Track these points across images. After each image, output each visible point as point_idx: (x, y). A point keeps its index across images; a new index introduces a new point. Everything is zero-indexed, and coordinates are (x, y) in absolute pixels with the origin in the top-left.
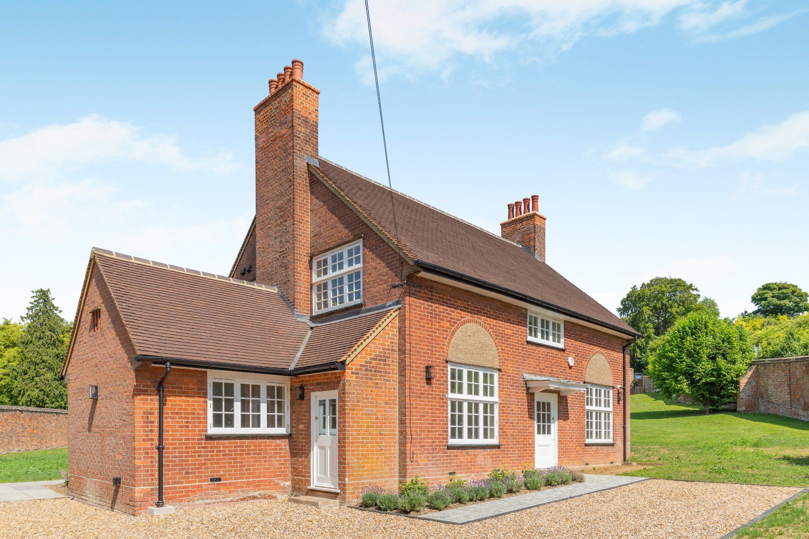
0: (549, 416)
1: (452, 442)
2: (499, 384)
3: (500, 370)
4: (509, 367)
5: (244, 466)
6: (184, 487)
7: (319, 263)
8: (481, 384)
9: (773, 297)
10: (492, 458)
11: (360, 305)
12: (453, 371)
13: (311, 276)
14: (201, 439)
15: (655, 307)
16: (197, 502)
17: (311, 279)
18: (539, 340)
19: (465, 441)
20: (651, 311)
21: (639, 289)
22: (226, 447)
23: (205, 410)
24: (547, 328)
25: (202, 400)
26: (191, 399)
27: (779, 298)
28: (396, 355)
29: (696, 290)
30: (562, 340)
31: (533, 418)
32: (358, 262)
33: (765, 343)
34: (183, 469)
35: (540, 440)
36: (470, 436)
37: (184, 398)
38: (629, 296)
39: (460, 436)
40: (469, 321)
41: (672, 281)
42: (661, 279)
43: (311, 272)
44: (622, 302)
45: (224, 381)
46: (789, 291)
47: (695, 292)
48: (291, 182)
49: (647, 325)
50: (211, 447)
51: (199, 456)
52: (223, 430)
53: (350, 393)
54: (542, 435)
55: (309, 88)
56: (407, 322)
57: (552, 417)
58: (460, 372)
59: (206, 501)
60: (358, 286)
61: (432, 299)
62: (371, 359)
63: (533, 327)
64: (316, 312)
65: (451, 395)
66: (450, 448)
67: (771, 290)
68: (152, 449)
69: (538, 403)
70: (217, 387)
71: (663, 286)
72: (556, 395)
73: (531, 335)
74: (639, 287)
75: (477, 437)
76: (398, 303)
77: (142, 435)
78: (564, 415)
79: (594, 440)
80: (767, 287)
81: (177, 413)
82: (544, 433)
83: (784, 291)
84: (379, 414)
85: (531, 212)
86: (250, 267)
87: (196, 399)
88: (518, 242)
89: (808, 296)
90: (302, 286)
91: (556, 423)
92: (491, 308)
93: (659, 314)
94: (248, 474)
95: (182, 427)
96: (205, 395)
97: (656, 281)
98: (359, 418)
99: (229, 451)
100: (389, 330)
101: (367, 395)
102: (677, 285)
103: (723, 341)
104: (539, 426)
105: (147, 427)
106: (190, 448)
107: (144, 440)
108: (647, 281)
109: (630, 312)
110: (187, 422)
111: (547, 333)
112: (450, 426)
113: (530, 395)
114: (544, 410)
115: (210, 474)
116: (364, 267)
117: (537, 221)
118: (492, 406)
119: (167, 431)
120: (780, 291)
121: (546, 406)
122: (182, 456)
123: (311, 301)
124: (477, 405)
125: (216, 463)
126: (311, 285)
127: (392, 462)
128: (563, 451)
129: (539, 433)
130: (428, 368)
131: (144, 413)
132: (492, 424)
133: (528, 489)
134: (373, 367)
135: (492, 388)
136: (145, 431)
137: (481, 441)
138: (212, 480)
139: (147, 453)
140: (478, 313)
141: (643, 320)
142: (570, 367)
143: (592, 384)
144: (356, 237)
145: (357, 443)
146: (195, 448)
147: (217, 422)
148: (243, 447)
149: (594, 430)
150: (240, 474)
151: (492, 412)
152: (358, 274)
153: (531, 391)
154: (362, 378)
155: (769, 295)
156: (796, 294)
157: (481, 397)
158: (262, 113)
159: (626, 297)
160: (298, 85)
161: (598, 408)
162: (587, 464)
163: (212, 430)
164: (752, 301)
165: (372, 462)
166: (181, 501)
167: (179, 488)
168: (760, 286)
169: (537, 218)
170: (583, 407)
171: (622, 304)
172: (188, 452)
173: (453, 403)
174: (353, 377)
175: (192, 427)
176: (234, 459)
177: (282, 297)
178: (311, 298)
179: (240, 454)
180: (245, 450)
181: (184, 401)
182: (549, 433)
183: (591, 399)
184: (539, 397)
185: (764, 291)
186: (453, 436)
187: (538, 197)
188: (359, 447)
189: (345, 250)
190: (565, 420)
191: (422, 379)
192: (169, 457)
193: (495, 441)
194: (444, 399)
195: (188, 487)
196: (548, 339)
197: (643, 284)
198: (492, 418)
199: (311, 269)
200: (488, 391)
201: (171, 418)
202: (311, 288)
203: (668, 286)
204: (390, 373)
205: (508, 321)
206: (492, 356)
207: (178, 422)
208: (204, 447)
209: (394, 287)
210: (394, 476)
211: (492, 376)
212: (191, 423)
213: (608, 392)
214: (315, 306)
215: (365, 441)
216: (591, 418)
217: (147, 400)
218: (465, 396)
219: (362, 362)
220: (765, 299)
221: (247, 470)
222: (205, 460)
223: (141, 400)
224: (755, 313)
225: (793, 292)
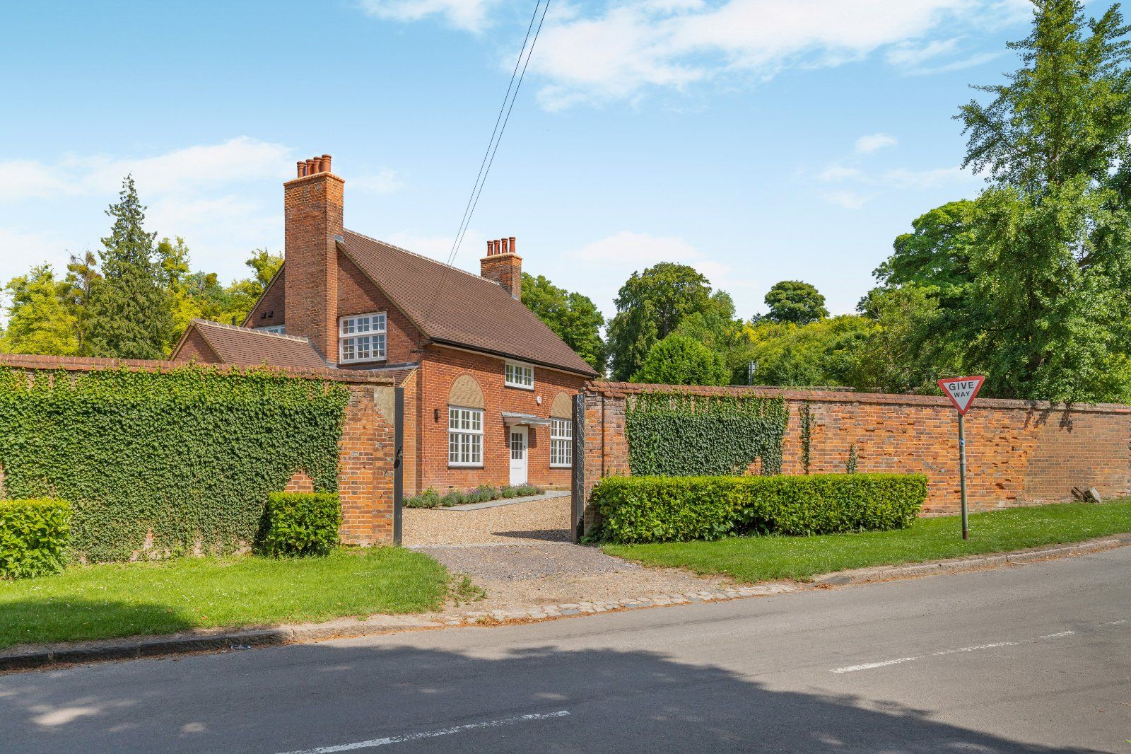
0: (521, 444)
1: (451, 464)
2: (484, 421)
3: (485, 410)
4: (491, 407)
7: (346, 323)
8: (471, 420)
9: (787, 299)
10: (479, 476)
11: (385, 362)
12: (452, 412)
13: (338, 331)
15: (659, 301)
17: (338, 334)
18: (514, 384)
19: (460, 463)
20: (655, 306)
21: (641, 276)
24: (521, 373)
27: (793, 300)
28: (415, 402)
29: (707, 281)
30: (532, 383)
31: (508, 446)
32: (382, 327)
33: (762, 359)
35: (514, 463)
36: (463, 460)
38: (629, 284)
39: (457, 460)
40: (463, 374)
41: (680, 269)
42: (668, 265)
43: (338, 329)
44: (620, 291)
46: (804, 292)
47: (705, 285)
48: (324, 257)
49: (649, 323)
54: (515, 460)
55: (337, 180)
56: (423, 378)
57: (523, 445)
58: (457, 412)
60: (382, 346)
63: (510, 374)
64: (342, 361)
65: (451, 430)
66: (450, 468)
67: (786, 290)
69: (513, 434)
71: (669, 275)
72: (527, 428)
73: (508, 380)
74: (640, 273)
75: (468, 460)
76: (416, 364)
78: (532, 444)
79: (557, 465)
80: (781, 287)
82: (517, 458)
83: (799, 292)
85: (509, 253)
86: (272, 314)
88: (496, 280)
89: (824, 299)
90: (331, 340)
91: (527, 450)
93: (664, 310)
97: (661, 268)
100: (410, 384)
102: (685, 273)
103: (699, 365)
104: (513, 453)
108: (651, 267)
109: (630, 305)
111: (521, 378)
112: (450, 452)
113: (507, 428)
114: (517, 440)
116: (388, 333)
117: (514, 262)
118: (479, 437)
120: (795, 293)
121: (518, 437)
123: (338, 352)
124: (468, 436)
126: (338, 339)
127: (411, 477)
128: (531, 473)
129: (513, 458)
130: (436, 410)
132: (478, 451)
133: (505, 497)
135: (479, 424)
137: (471, 464)
140: (470, 367)
141: (644, 317)
142: (538, 405)
143: (557, 418)
144: (381, 309)
149: (558, 456)
151: (478, 442)
152: (382, 337)
153: (507, 425)
155: (783, 296)
156: (811, 296)
157: (471, 431)
158: (293, 190)
159: (625, 285)
160: (330, 179)
161: (562, 438)
162: (551, 484)
164: (765, 302)
168: (774, 284)
169: (514, 259)
170: (549, 437)
171: (620, 294)
173: (452, 435)
177: (314, 347)
178: (338, 349)
182: (521, 458)
183: (556, 430)
184: (514, 430)
185: (778, 291)
186: (452, 460)
187: (515, 238)
189: (370, 317)
190: (533, 447)
191: (432, 418)
193: (480, 464)
194: (446, 433)
196: (521, 383)
197: (646, 270)
198: (479, 446)
199: (338, 326)
200: (477, 426)
202: (338, 341)
203: (675, 276)
204: (410, 414)
205: (492, 371)
206: (478, 398)
209: (413, 352)
210: (413, 488)
211: (479, 414)
213: (563, 423)
214: (341, 356)
216: (555, 446)
218: (460, 430)
220: (779, 301)
224: (768, 316)
225: (809, 294)
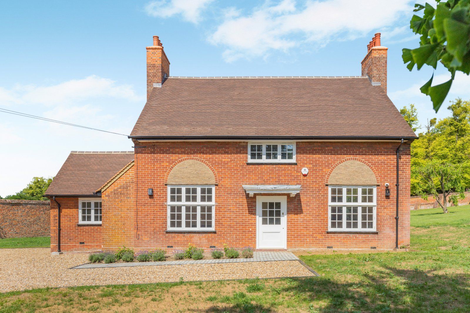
0: (278, 211)
1: (171, 229)
2: (216, 194)
3: (216, 185)
5: (95, 238)
6: (69, 245)
8: (199, 195)
10: (208, 239)
12: (172, 189)
14: (76, 226)
16: (75, 252)
18: (263, 160)
19: (183, 229)
22: (87, 229)
23: (78, 214)
24: (275, 150)
25: (76, 210)
26: (71, 210)
30: (294, 157)
31: (255, 214)
34: (68, 238)
35: (265, 228)
36: (187, 226)
37: (69, 210)
39: (179, 226)
40: (186, 159)
45: (86, 202)
50: (80, 230)
51: (75, 233)
52: (86, 222)
53: (104, 206)
54: (268, 225)
55: (156, 49)
57: (282, 212)
58: (179, 189)
59: (78, 252)
61: (154, 152)
62: (117, 188)
63: (256, 152)
65: (171, 203)
66: (168, 232)
68: (57, 230)
69: (264, 203)
70: (84, 204)
72: (286, 197)
73: (253, 158)
75: (194, 226)
77: (53, 224)
78: (295, 210)
79: (344, 229)
81: (66, 216)
82: (271, 224)
84: (123, 215)
87: (74, 210)
88: (367, 74)
91: (286, 216)
92: (207, 148)
94: (97, 241)
95: (68, 221)
96: (77, 208)
98: (110, 217)
99: (88, 231)
100: (129, 172)
101: (115, 206)
104: (264, 219)
105: (55, 221)
106: (71, 230)
107: (54, 226)
110: (70, 219)
111: (275, 154)
112: (169, 220)
113: (251, 198)
114: (271, 208)
115: (79, 240)
118: (210, 208)
119: (62, 223)
121: (274, 205)
122: (68, 233)
124: (194, 208)
125: (82, 236)
128: (293, 236)
129: (264, 224)
130: (151, 189)
131: (54, 216)
132: (210, 219)
134: (119, 192)
135: (210, 197)
136: (54, 223)
137: (199, 229)
138: (80, 243)
139: (55, 231)
140: (195, 153)
142: (305, 175)
143: (340, 185)
145: (109, 229)
146: (73, 230)
147: (84, 219)
148: (94, 229)
149: (344, 221)
150: (93, 241)
151: (210, 211)
153: (251, 196)
154: (112, 198)
157: (199, 203)
160: (149, 50)
161: (351, 204)
162: (330, 247)
163: (81, 222)
165: (118, 239)
166: (68, 251)
167: (67, 245)
170: (324, 204)
172: (70, 231)
173: (172, 208)
174: (106, 198)
175: (72, 221)
176: (90, 234)
179: (93, 233)
180: (95, 231)
181: (69, 211)
182: (278, 223)
183: (340, 197)
184: (265, 200)
186: (172, 226)
188: (110, 231)
190: (296, 214)
191: (147, 196)
192: (63, 233)
193: (212, 229)
194: (164, 206)
195: (65, 245)
196: (275, 158)
198: (210, 215)
200: (206, 199)
201: (64, 218)
204: (130, 194)
206: (208, 177)
207: (66, 219)
208: (77, 229)
211: (210, 189)
212: (71, 219)
213: (370, 190)
215: (114, 228)
216: (340, 212)
217: (55, 211)
218: (183, 203)
219: (112, 190)
221: (96, 239)
222: (77, 235)
223: (53, 211)
